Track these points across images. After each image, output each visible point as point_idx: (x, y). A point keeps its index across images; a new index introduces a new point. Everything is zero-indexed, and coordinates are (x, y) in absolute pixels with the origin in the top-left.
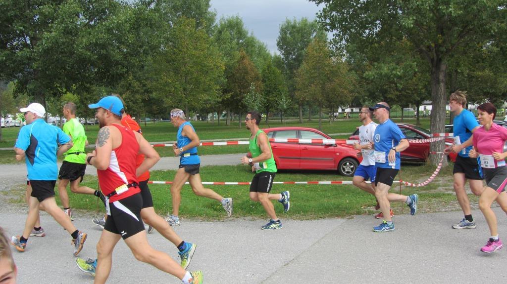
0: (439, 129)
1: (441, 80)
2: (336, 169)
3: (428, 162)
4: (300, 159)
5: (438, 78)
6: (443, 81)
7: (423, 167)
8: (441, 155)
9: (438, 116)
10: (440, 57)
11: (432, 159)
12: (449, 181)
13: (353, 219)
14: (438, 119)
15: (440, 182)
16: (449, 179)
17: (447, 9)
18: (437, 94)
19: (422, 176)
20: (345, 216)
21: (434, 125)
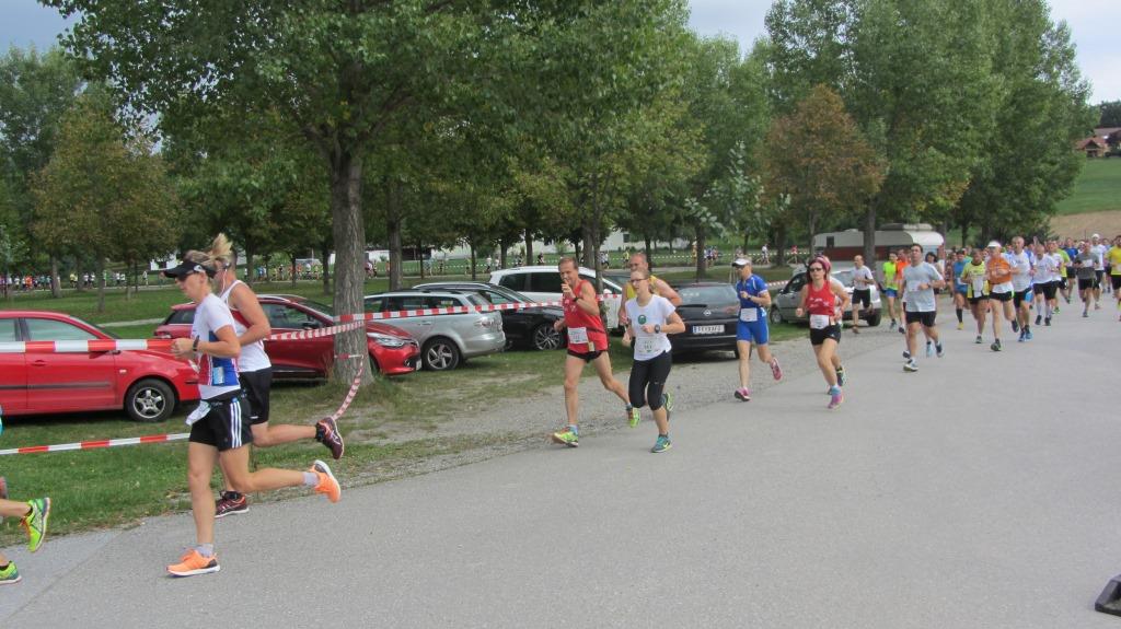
0: (352, 304)
1: (351, 200)
2: (120, 406)
3: (331, 379)
4: (26, 388)
5: (345, 194)
6: (355, 202)
7: (321, 388)
8: (358, 360)
9: (347, 277)
10: (347, 149)
11: (340, 370)
12: (374, 416)
13: (136, 530)
14: (348, 284)
15: (356, 421)
16: (375, 411)
17: (355, 45)
18: (345, 229)
19: (319, 409)
20: (120, 522)
21: (341, 297)
